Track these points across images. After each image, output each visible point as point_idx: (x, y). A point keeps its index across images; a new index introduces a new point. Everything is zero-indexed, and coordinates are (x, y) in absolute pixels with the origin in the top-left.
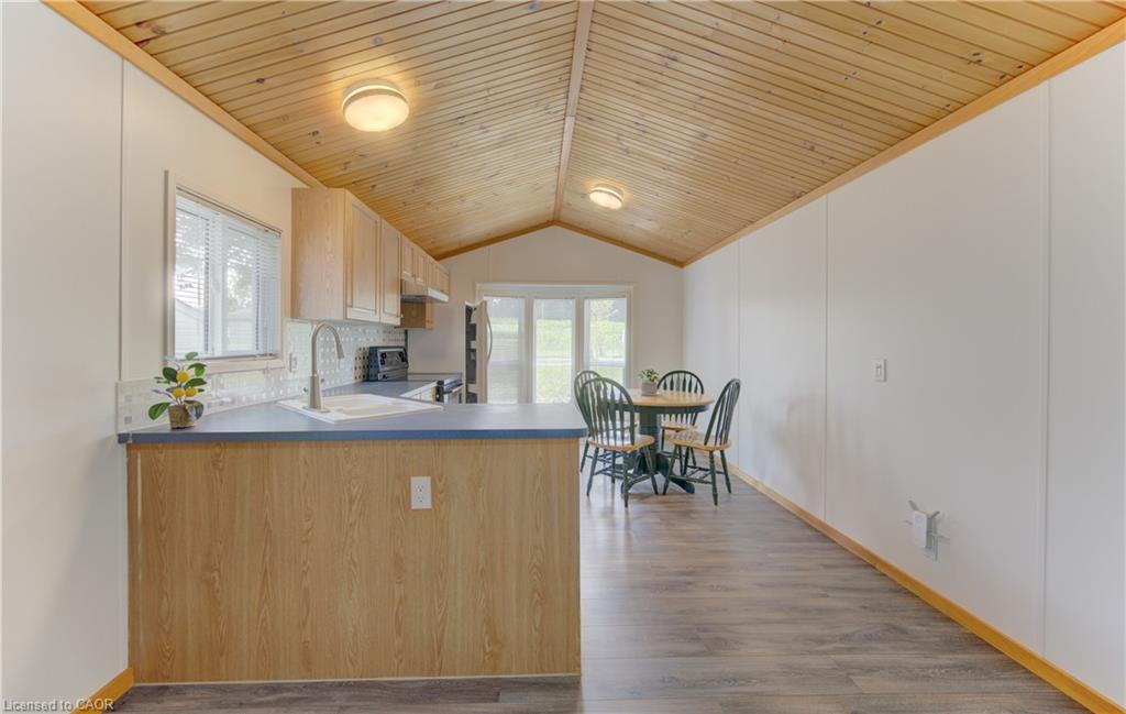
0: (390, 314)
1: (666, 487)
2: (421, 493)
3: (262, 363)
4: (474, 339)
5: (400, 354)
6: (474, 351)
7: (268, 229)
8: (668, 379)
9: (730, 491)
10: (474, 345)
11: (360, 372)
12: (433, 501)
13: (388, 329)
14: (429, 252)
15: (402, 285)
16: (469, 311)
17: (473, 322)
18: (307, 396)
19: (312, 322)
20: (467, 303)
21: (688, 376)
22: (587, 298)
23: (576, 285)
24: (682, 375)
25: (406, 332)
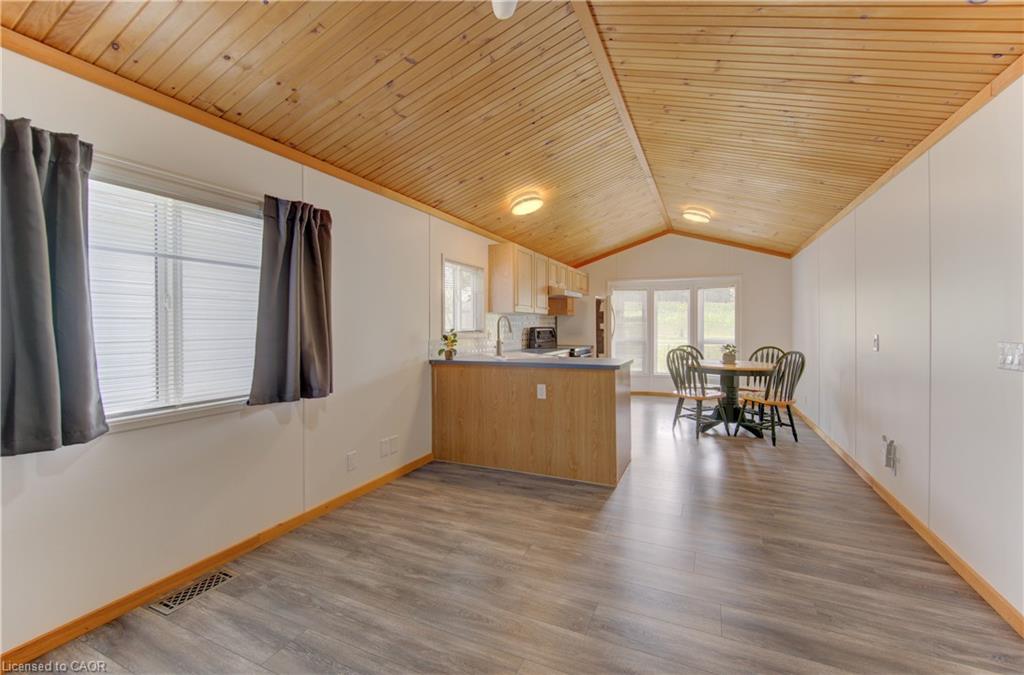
0: (542, 306)
1: (737, 431)
2: (541, 392)
3: (475, 335)
4: (602, 322)
5: (551, 332)
6: (602, 330)
7: (478, 268)
8: (759, 353)
9: (796, 440)
10: (602, 326)
11: (525, 343)
12: (547, 395)
13: (543, 317)
14: (568, 264)
15: (549, 289)
16: (599, 302)
17: (601, 310)
18: (495, 350)
19: (498, 313)
20: (597, 297)
21: (776, 351)
22: (700, 288)
23: (691, 278)
24: (771, 350)
25: (556, 318)
